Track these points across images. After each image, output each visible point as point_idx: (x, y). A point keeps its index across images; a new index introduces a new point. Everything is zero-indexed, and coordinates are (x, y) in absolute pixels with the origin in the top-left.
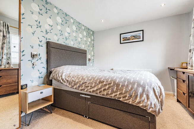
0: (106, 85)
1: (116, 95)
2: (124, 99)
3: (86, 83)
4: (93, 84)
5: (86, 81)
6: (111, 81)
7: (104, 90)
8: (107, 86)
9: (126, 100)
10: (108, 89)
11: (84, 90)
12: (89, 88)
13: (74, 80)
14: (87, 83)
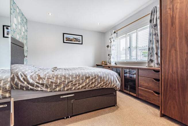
0: (92, 79)
1: (101, 85)
2: (106, 86)
3: (71, 81)
4: (80, 80)
5: (71, 79)
6: (95, 75)
7: (92, 83)
8: (94, 80)
9: (107, 86)
10: (94, 82)
11: (71, 89)
12: (77, 85)
13: (54, 81)
14: (73, 81)
